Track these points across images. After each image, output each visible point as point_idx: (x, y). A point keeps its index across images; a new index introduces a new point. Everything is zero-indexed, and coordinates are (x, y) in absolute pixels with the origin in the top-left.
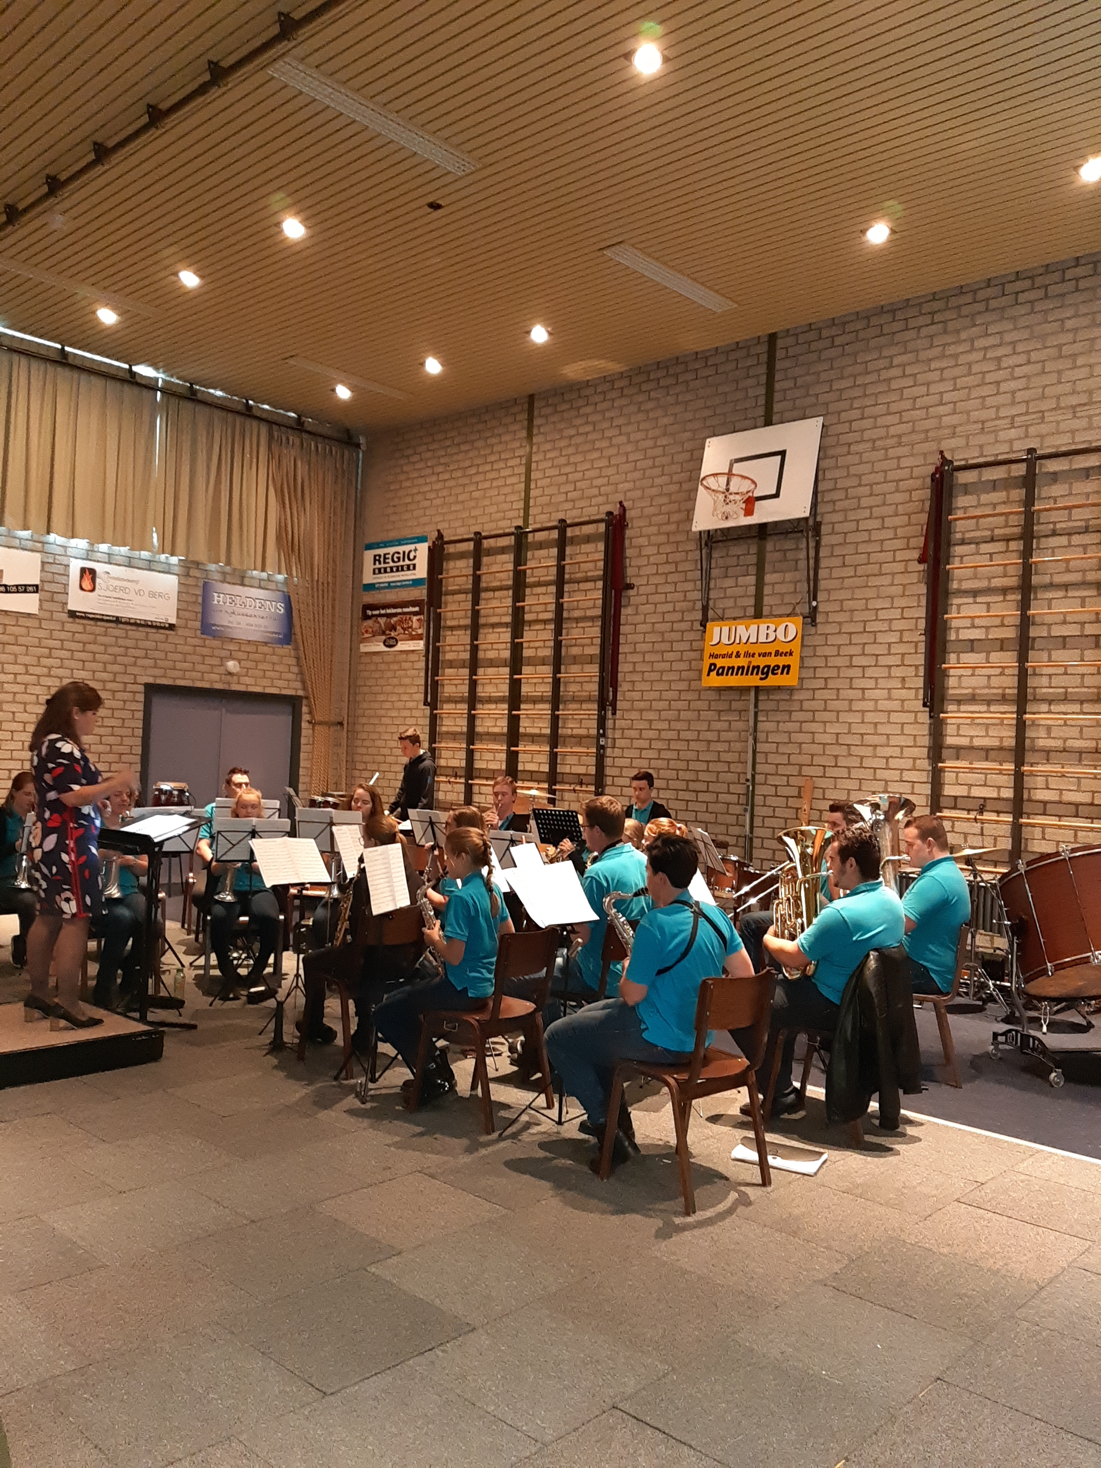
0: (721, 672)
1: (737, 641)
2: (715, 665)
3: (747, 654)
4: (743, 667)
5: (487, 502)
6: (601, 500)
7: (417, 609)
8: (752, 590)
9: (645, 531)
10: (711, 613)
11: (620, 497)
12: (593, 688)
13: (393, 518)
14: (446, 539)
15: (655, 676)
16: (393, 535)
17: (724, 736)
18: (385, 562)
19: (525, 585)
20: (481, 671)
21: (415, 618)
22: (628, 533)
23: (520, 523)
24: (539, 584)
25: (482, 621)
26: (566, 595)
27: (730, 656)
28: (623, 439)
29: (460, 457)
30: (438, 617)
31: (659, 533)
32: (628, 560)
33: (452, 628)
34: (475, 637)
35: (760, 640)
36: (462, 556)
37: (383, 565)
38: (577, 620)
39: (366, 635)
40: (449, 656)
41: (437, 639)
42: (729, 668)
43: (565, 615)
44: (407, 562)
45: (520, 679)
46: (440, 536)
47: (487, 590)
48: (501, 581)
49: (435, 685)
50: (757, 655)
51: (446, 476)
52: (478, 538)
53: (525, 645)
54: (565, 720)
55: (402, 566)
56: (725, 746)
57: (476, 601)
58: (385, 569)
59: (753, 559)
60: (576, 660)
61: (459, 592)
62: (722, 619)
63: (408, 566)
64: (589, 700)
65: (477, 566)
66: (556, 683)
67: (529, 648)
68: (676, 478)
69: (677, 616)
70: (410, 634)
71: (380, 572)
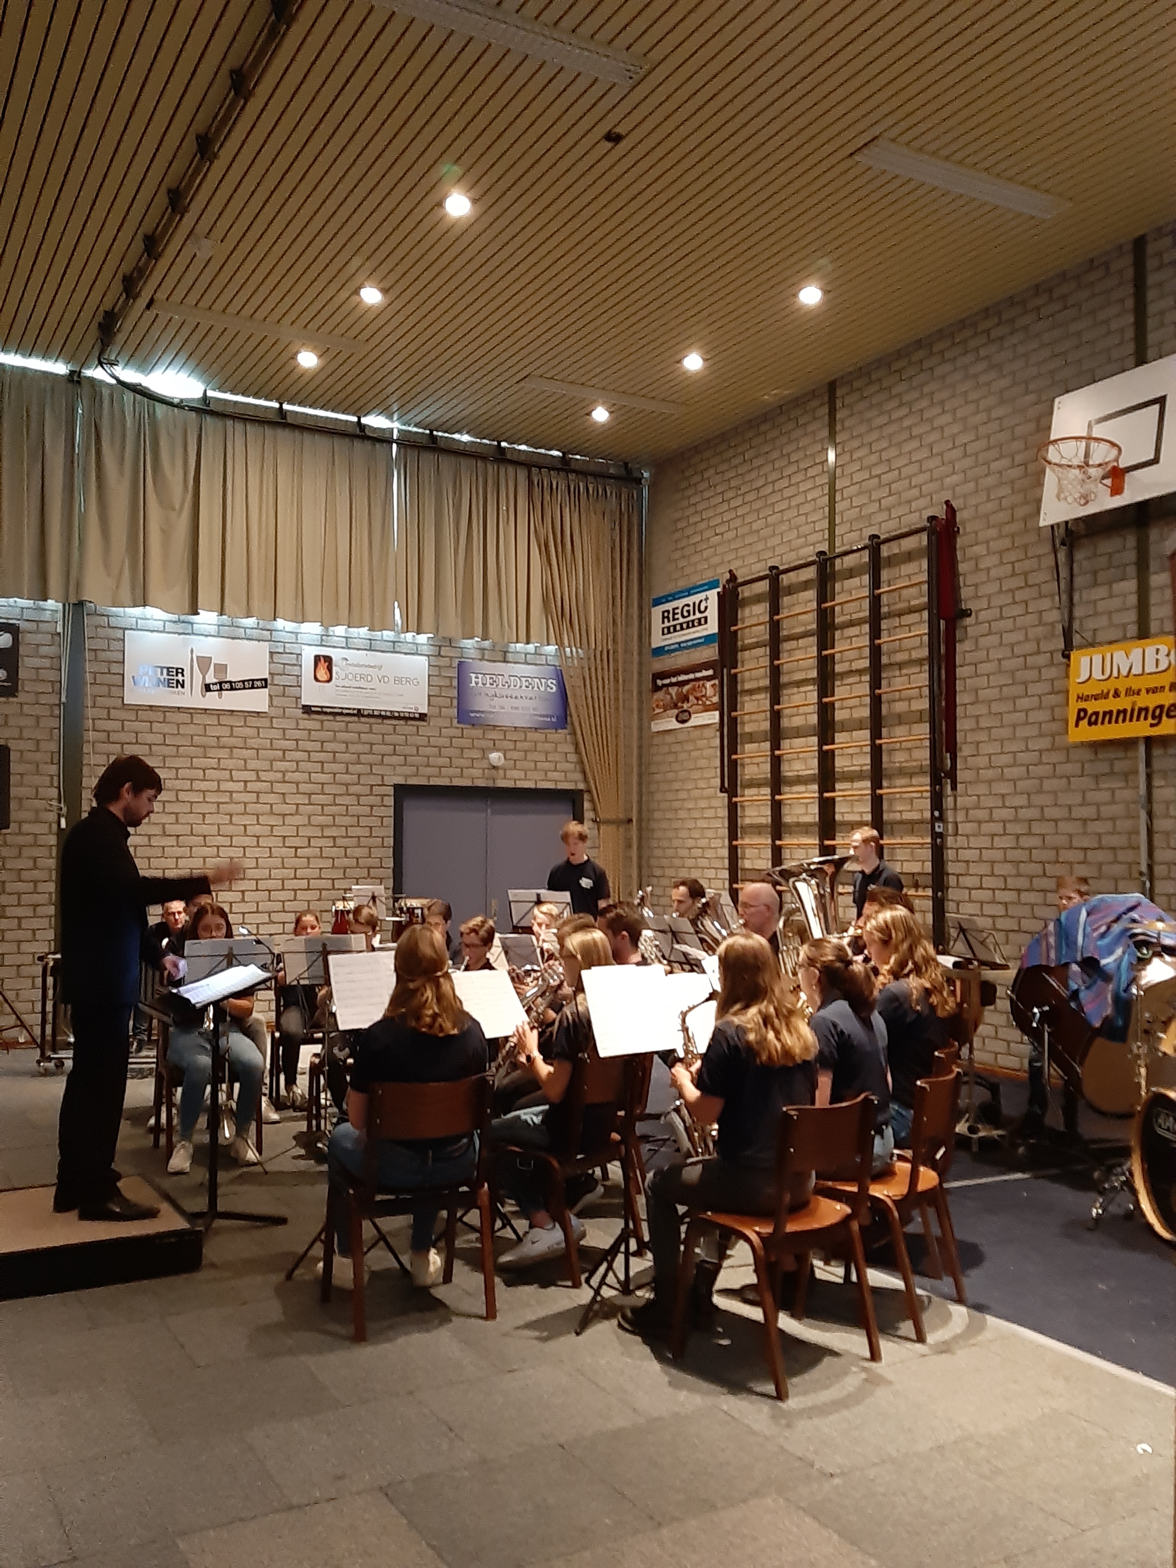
0: (1094, 720)
1: (1115, 674)
2: (1085, 710)
3: (1130, 692)
4: (1125, 711)
5: (784, 527)
6: (922, 502)
7: (710, 672)
8: (1133, 600)
9: (982, 536)
10: (1076, 639)
11: (947, 495)
12: (923, 755)
13: (682, 563)
14: (740, 580)
15: (1005, 732)
16: (682, 584)
17: (1106, 811)
18: (674, 619)
19: (834, 627)
20: (785, 744)
21: (708, 684)
22: (960, 542)
23: (825, 547)
24: (851, 624)
25: (784, 679)
26: (884, 634)
27: (1106, 696)
28: (947, 418)
29: (754, 475)
30: (733, 679)
31: (1000, 536)
32: (961, 579)
33: (751, 692)
34: (775, 699)
35: (1147, 671)
36: (757, 599)
37: (672, 623)
38: (901, 665)
39: (657, 711)
40: (748, 728)
41: (733, 707)
42: (1105, 713)
43: (884, 660)
44: (698, 615)
45: (833, 751)
46: (733, 577)
47: (790, 638)
48: (805, 625)
49: (734, 764)
50: (1144, 691)
51: (739, 502)
52: (774, 575)
53: (837, 705)
54: (891, 802)
55: (693, 621)
56: (1107, 826)
57: (775, 654)
58: (675, 626)
59: (1131, 556)
60: (900, 719)
61: (757, 645)
62: (1092, 645)
63: (699, 619)
64: (921, 771)
65: (775, 609)
66: (876, 753)
67: (842, 709)
68: (1019, 459)
69: (1031, 647)
70: (704, 704)
71: (669, 632)
